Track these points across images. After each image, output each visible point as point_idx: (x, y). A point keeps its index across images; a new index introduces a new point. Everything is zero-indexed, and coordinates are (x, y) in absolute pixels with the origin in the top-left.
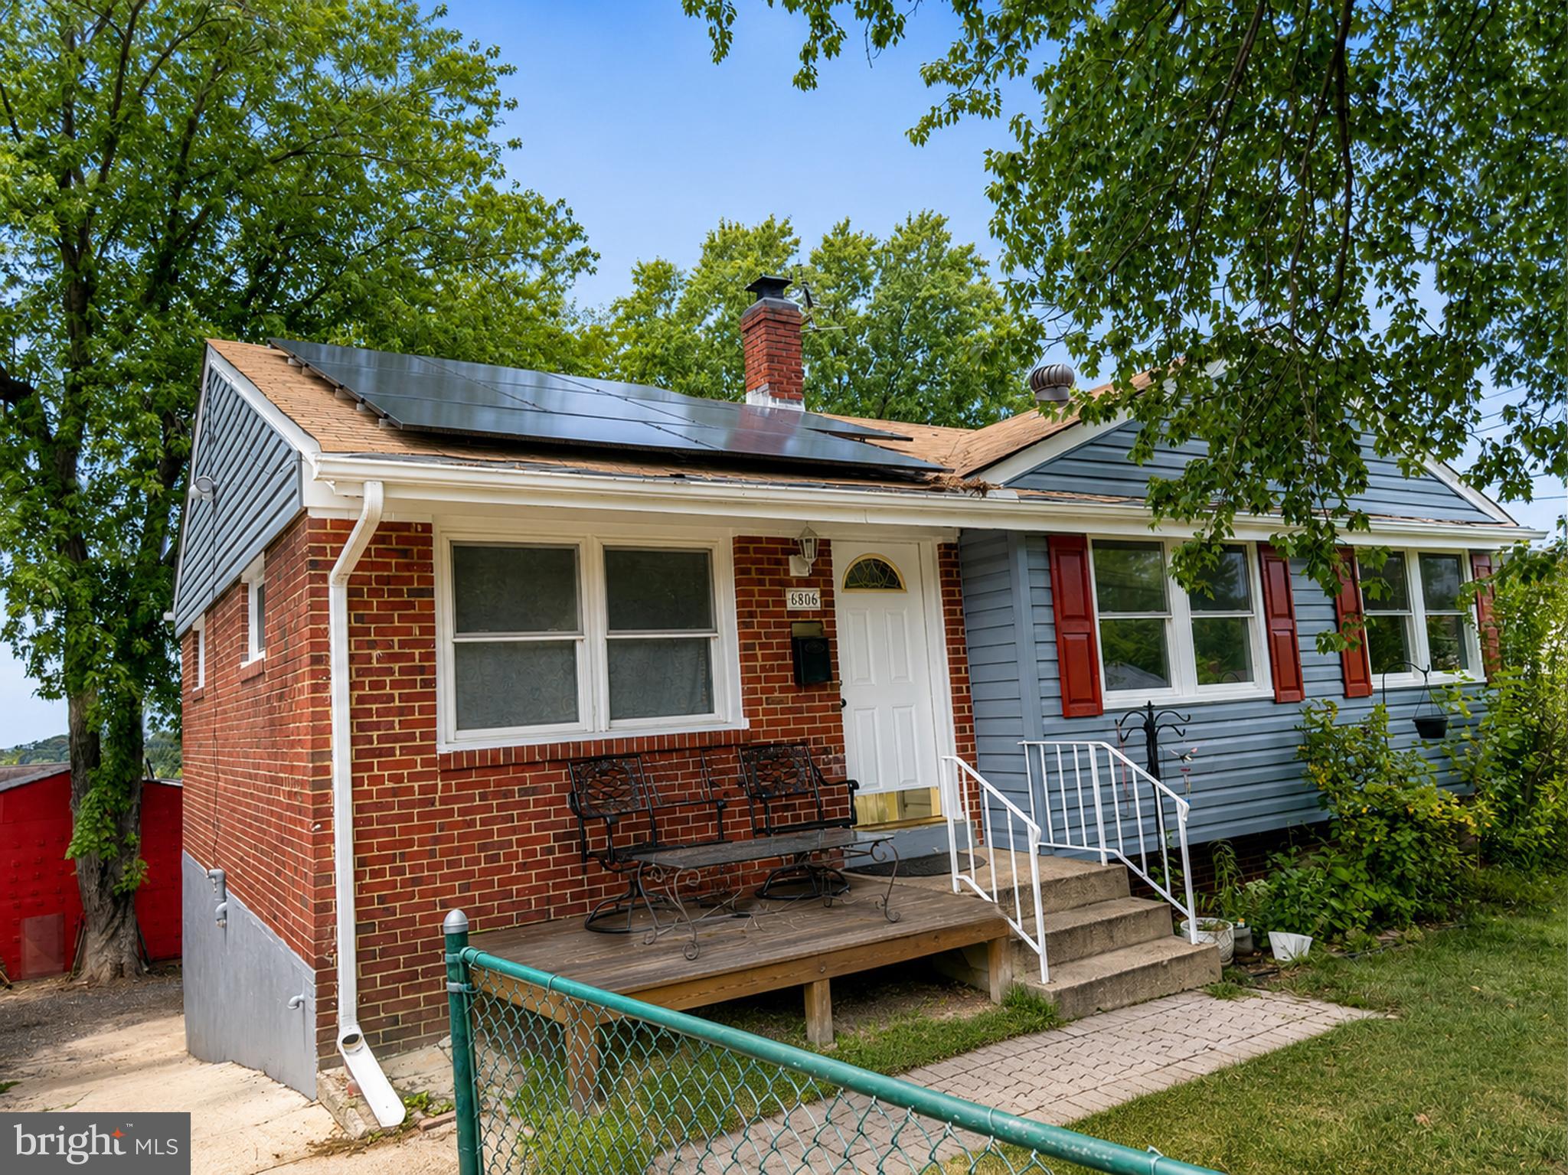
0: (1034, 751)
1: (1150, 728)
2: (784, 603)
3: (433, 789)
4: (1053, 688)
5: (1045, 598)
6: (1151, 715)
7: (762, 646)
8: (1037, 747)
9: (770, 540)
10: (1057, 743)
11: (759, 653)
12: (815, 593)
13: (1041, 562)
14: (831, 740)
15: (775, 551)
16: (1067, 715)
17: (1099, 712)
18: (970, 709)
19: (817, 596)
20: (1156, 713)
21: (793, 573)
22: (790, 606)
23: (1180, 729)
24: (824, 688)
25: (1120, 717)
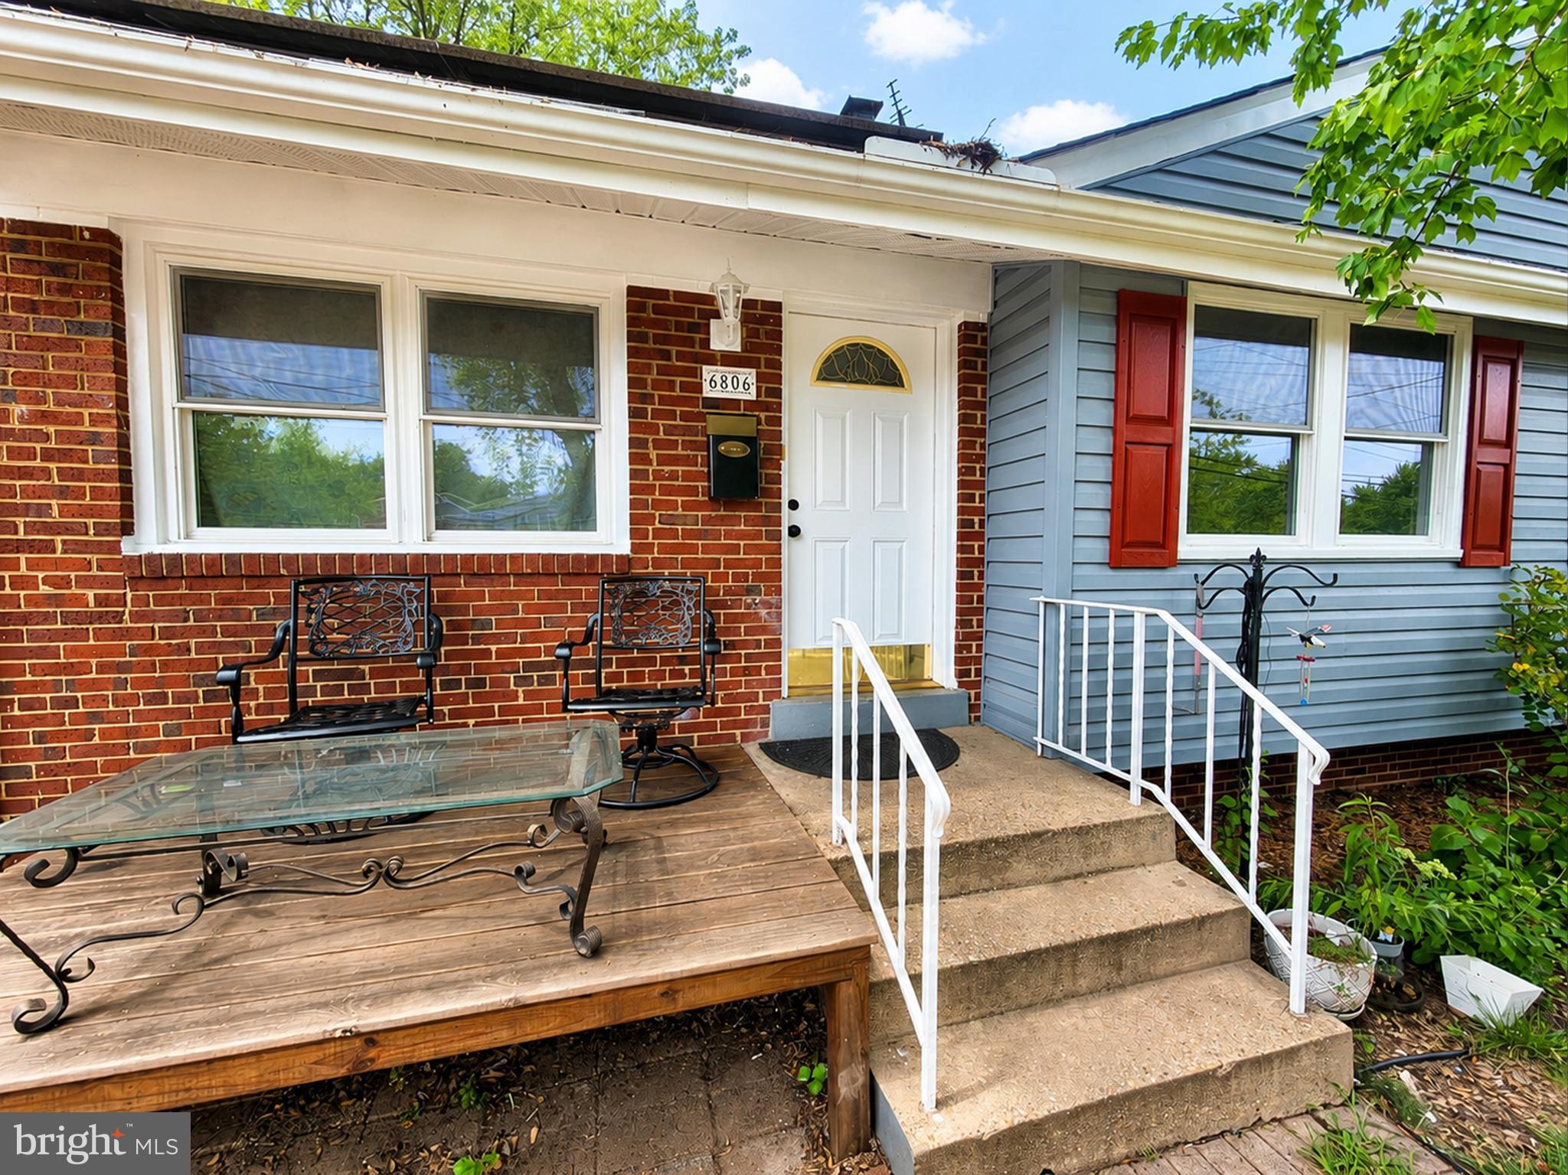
0: (1051, 611)
1: (1254, 591)
2: (699, 388)
3: (121, 601)
4: (1100, 523)
5: (1104, 386)
6: (1258, 571)
7: (658, 444)
8: (1057, 606)
9: (679, 294)
10: (1086, 604)
11: (653, 454)
12: (749, 375)
13: (1105, 332)
14: (760, 577)
15: (689, 312)
16: (1115, 563)
17: (1170, 561)
18: (981, 550)
19: (752, 379)
20: (1266, 570)
21: (716, 345)
22: (708, 392)
23: (1307, 594)
24: (757, 507)
25: (1204, 571)
